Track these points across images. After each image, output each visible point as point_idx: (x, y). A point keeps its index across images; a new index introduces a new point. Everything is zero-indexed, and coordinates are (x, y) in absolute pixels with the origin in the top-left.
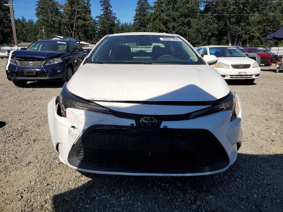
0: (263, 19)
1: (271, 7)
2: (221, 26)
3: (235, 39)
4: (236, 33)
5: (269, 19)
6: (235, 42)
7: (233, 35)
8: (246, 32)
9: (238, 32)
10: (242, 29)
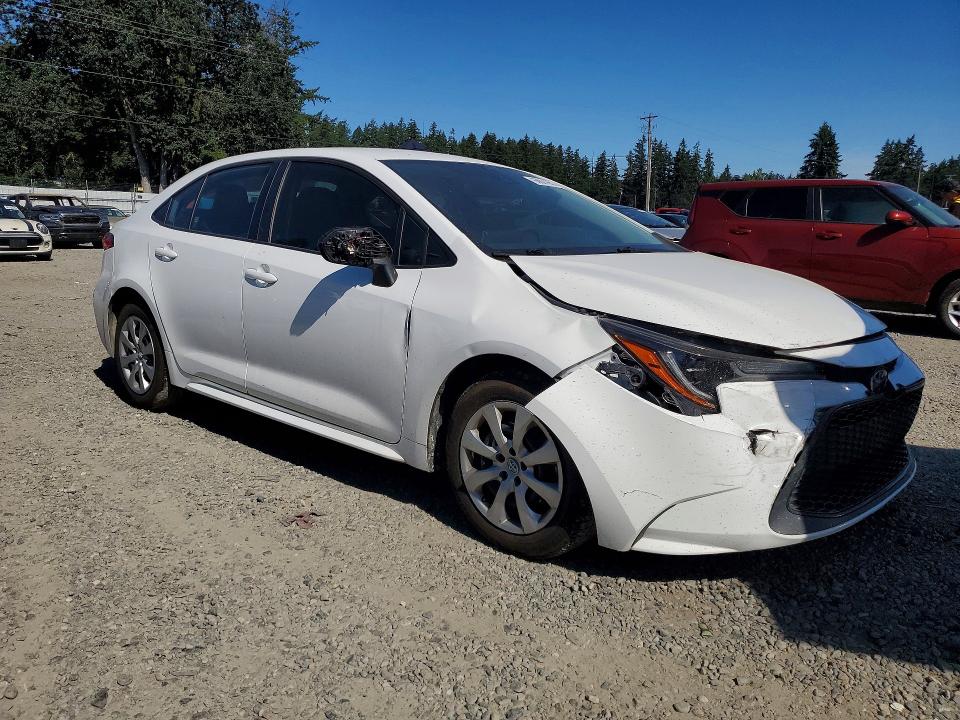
0: (240, 109)
1: (259, 78)
2: (91, 113)
3: (159, 166)
4: (163, 145)
5: (257, 111)
6: (163, 176)
7: (154, 150)
8: (194, 143)
9: (169, 144)
10: (181, 134)
